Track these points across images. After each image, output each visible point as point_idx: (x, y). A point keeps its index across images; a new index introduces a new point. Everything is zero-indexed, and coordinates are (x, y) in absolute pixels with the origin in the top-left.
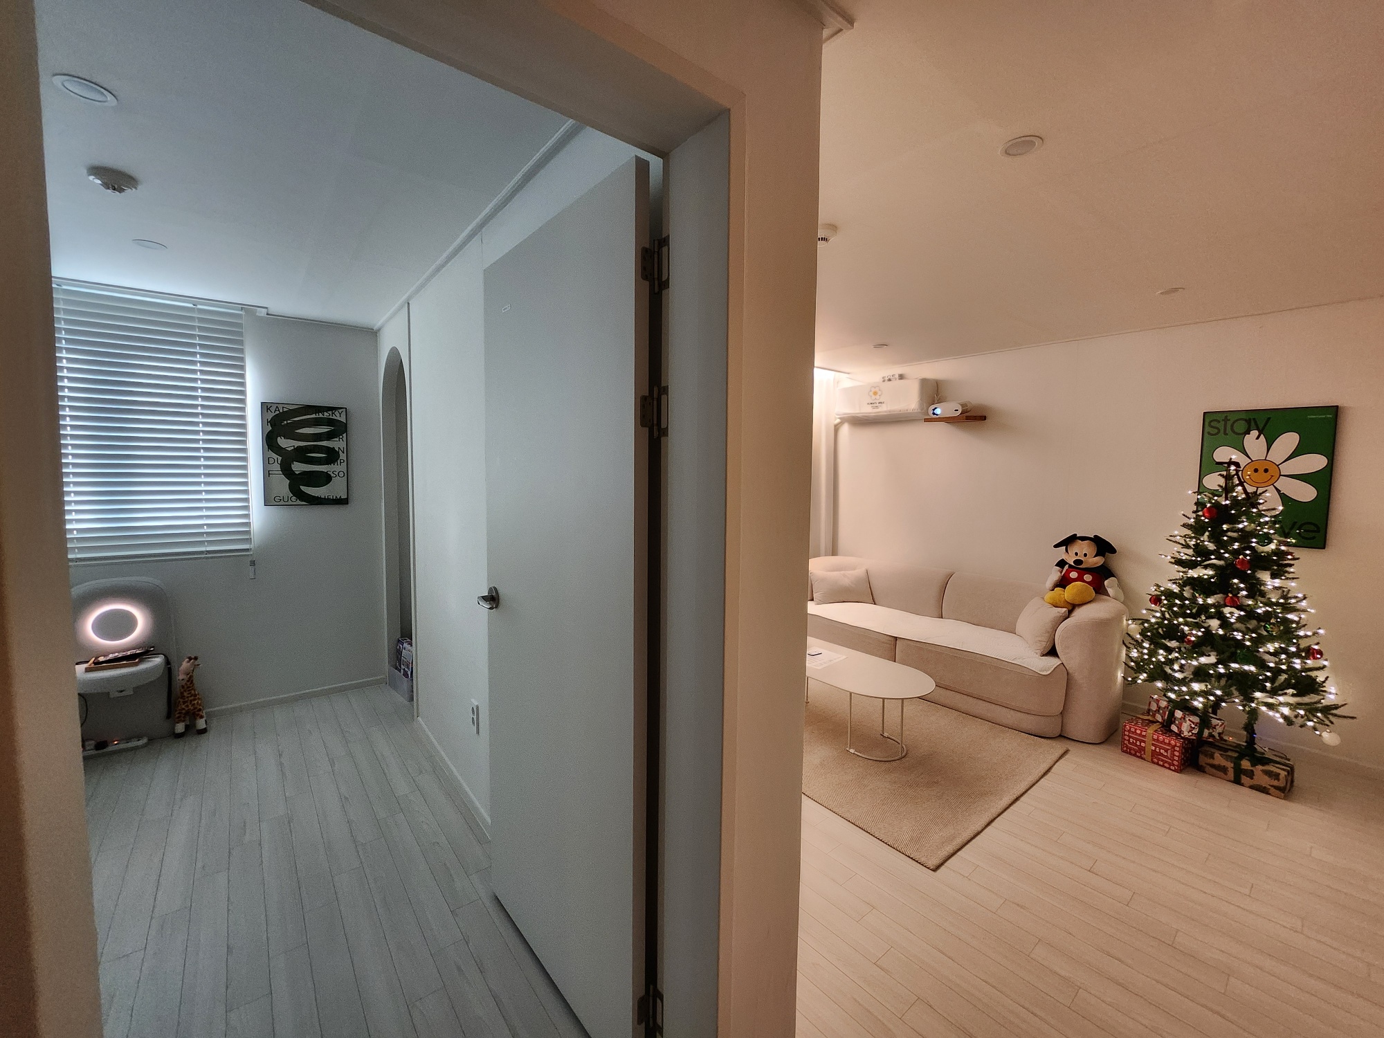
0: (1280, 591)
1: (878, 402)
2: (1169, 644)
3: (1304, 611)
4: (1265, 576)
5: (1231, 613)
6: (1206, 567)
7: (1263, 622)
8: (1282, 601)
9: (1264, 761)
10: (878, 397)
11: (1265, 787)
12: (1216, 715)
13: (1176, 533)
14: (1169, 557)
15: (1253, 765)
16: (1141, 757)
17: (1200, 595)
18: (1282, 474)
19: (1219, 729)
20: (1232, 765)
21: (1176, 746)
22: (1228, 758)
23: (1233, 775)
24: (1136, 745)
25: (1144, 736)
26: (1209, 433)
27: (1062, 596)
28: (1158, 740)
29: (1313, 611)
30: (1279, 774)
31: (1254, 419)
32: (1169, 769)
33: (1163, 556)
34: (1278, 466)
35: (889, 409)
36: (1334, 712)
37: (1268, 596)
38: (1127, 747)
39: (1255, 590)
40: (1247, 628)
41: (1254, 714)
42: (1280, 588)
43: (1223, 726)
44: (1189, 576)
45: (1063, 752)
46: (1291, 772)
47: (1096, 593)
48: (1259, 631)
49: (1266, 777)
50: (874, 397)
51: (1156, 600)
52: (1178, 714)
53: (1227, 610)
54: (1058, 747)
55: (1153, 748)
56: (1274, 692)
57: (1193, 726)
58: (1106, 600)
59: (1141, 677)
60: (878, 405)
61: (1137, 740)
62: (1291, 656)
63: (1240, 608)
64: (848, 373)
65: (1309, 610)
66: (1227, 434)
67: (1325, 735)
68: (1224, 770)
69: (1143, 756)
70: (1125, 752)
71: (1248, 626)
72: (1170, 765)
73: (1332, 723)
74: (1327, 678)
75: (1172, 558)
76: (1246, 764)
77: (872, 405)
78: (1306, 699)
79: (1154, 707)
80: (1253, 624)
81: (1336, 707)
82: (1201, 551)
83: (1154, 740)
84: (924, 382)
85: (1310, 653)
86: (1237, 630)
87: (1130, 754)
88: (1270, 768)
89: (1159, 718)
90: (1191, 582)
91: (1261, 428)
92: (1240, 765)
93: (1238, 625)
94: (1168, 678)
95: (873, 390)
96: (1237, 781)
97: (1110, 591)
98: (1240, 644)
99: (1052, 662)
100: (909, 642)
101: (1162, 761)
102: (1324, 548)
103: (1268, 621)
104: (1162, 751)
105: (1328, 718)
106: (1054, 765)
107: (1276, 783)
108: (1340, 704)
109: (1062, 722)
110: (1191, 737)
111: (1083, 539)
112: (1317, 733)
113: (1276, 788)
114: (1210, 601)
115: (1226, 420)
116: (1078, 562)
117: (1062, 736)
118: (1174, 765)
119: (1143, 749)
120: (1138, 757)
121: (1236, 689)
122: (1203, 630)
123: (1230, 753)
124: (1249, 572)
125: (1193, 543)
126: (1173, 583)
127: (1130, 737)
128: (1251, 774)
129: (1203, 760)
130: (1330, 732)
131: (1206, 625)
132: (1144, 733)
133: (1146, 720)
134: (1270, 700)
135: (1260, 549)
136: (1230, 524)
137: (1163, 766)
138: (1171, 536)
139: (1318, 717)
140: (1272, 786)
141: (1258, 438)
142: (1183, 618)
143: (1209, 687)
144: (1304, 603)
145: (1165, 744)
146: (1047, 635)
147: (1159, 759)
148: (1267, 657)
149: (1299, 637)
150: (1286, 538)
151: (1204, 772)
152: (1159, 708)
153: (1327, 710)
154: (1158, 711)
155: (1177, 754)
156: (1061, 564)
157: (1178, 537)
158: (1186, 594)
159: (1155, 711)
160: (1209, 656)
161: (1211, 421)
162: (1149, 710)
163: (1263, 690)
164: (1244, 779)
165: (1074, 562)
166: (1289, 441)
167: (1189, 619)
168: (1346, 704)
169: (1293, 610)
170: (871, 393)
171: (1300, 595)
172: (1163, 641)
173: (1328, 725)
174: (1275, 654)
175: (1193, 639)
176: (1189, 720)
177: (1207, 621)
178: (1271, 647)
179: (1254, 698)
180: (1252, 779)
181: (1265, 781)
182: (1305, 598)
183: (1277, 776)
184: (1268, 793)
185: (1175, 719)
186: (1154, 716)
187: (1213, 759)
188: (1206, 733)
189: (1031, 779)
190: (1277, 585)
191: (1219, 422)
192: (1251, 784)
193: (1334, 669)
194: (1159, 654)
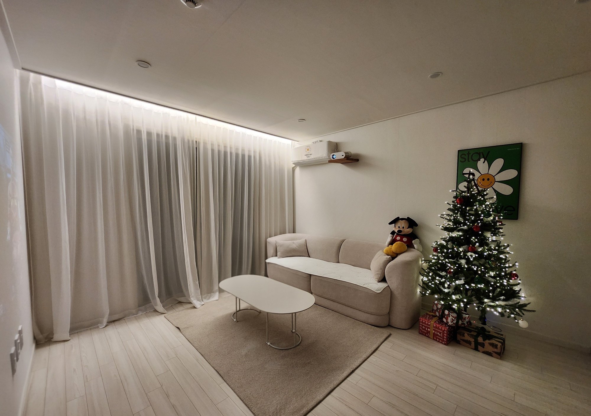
0: (496, 243)
1: (309, 154)
2: (441, 274)
3: (508, 253)
4: (488, 235)
5: (471, 256)
6: (459, 231)
7: (488, 260)
8: (497, 248)
9: (490, 337)
10: (309, 151)
11: (490, 352)
12: (466, 312)
13: (444, 213)
14: (441, 226)
15: (484, 340)
16: (428, 337)
17: (456, 246)
18: (496, 181)
19: (467, 320)
20: (473, 340)
21: (445, 330)
22: (472, 336)
23: (474, 346)
24: (426, 330)
25: (429, 325)
26: (461, 161)
27: (391, 249)
28: (436, 327)
29: (512, 253)
30: (497, 345)
31: (482, 153)
32: (442, 343)
33: (438, 226)
34: (494, 176)
35: (314, 157)
36: (525, 308)
37: (490, 246)
38: (421, 331)
39: (483, 242)
40: (480, 264)
41: (484, 311)
42: (496, 241)
43: (469, 318)
44: (450, 236)
45: (387, 336)
46: (503, 343)
47: (408, 247)
48: (486, 265)
49: (491, 347)
50: (307, 152)
51: (436, 250)
52: (446, 312)
53: (469, 254)
54: (385, 332)
55: (434, 332)
56: (494, 299)
57: (454, 319)
58: (413, 251)
59: (428, 292)
60: (309, 155)
61: (426, 327)
62: (502, 278)
63: (475, 252)
64: (298, 141)
65: (510, 252)
66: (469, 161)
67: (520, 322)
68: (469, 343)
69: (429, 336)
70: (420, 333)
71: (480, 262)
72: (442, 341)
73: (524, 314)
74: (520, 290)
75: (442, 227)
76: (480, 339)
77: (307, 156)
78: (510, 303)
79: (435, 308)
80: (482, 261)
81: (525, 305)
82: (456, 222)
83: (434, 327)
84: (330, 143)
85: (511, 276)
86: (475, 265)
87: (423, 334)
88: (493, 341)
89: (437, 314)
90: (452, 239)
91: (485, 157)
92: (477, 340)
93: (475, 262)
94: (440, 292)
95: (307, 148)
96: (476, 349)
97: (415, 246)
98: (476, 272)
99: (383, 285)
100: (316, 277)
101: (438, 339)
102: (517, 219)
103: (490, 259)
104: (438, 333)
105: (521, 312)
106: (381, 344)
107: (496, 350)
108: (527, 303)
109: (389, 318)
110: (453, 325)
111: (402, 219)
112: (516, 321)
113: (496, 353)
114: (461, 249)
115: (469, 154)
116: (399, 231)
117: (389, 326)
118: (444, 341)
119: (429, 332)
120: (427, 336)
121: (475, 297)
122: (457, 265)
123: (472, 333)
124: (480, 232)
125: (452, 218)
126: (443, 240)
127: (423, 325)
128: (483, 345)
129: (459, 337)
130: (523, 320)
131: (459, 262)
132: (429, 324)
133: (431, 315)
134: (492, 304)
135: (486, 219)
136: (470, 207)
137: (439, 341)
138: (442, 215)
139: (516, 312)
140: (494, 352)
141: (484, 163)
142: (448, 259)
143: (461, 297)
144: (508, 249)
145: (440, 329)
146: (381, 270)
147: (437, 338)
148: (490, 279)
149: (505, 267)
150: (498, 214)
151: (460, 344)
152: (437, 308)
153: (522, 307)
154: (437, 310)
155: (445, 335)
156: (393, 233)
157: (445, 215)
158: (449, 246)
159: (436, 310)
160: (461, 279)
161: (462, 155)
162: (433, 310)
163: (488, 298)
164: (480, 348)
165: (397, 231)
166: (499, 163)
167: (450, 260)
168: (530, 303)
169: (503, 253)
170: (306, 150)
171: (506, 245)
172: (438, 272)
173: (522, 316)
174: (494, 277)
175: (452, 270)
176: (452, 316)
177: (460, 260)
178: (492, 274)
179: (484, 302)
180: (484, 348)
181: (490, 349)
182: (508, 246)
183: (495, 346)
184: (492, 356)
185: (445, 315)
186: (435, 313)
187: (464, 336)
188: (460, 322)
189: (365, 356)
190: (494, 239)
191: (465, 155)
192: (484, 351)
193: (523, 284)
194: (436, 279)
